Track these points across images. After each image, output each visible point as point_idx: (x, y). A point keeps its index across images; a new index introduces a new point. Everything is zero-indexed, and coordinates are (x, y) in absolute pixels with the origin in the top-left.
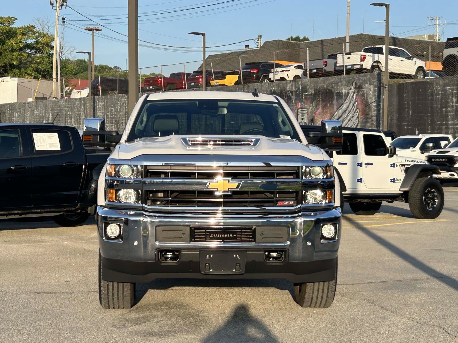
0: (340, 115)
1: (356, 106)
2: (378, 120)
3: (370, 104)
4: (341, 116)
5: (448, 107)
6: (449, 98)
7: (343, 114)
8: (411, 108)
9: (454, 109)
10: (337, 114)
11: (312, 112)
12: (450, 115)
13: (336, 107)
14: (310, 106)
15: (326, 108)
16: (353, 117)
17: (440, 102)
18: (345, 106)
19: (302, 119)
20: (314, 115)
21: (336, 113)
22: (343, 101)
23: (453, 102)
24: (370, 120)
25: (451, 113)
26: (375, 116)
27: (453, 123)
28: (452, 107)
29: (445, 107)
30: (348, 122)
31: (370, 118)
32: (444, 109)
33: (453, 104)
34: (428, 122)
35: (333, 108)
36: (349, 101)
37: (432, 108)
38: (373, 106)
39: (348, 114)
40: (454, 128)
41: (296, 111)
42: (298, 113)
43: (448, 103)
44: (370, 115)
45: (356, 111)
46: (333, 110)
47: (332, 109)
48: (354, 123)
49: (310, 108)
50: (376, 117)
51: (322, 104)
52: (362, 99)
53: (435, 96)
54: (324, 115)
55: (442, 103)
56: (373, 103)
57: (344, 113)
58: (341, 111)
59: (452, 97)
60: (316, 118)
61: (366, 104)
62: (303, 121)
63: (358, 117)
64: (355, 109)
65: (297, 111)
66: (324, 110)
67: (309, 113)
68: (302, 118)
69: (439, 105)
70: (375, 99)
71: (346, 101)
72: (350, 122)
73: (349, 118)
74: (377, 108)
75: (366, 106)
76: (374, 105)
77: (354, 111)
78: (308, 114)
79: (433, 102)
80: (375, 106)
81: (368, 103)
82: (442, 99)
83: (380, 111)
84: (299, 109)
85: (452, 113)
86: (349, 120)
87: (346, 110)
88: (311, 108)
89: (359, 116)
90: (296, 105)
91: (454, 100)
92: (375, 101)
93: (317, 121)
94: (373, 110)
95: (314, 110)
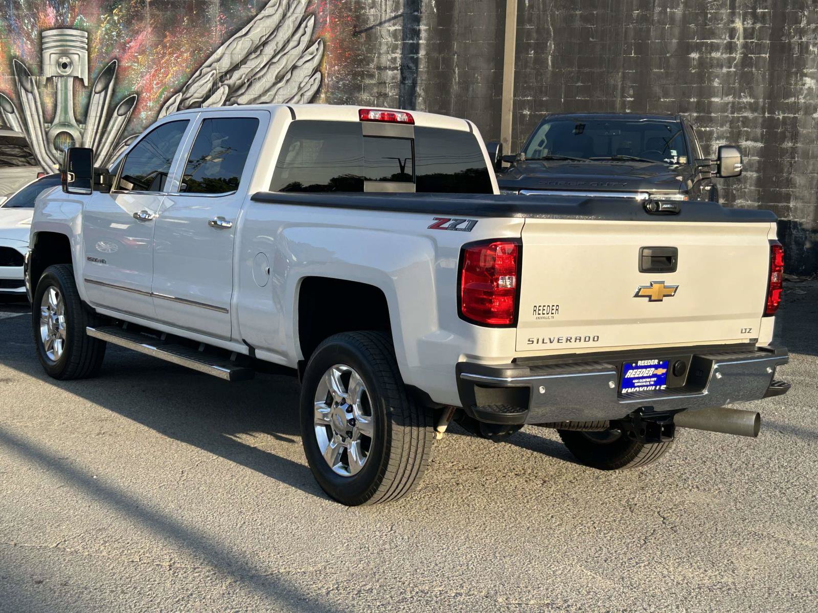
0: (238, 58)
1: (309, 30)
2: (409, 82)
3: (371, 28)
4: (244, 61)
5: (714, 48)
6: (716, 18)
7: (253, 56)
8: (551, 45)
9: (738, 56)
10: (225, 56)
11: (109, 42)
12: (717, 77)
13: (217, 30)
14: (99, 22)
15: (173, 34)
16: (294, 67)
17: (677, 31)
18: (259, 29)
19: (65, 66)
20: (117, 52)
21: (220, 51)
22: (254, 12)
23: (732, 33)
24: (373, 82)
25: (725, 70)
26: (396, 68)
27: (733, 103)
28: (730, 48)
29: (698, 48)
30: (275, 84)
31: (371, 76)
32: (694, 55)
33: (732, 37)
34: (623, 96)
35: (206, 32)
36: (281, 11)
37: (641, 48)
38: (384, 33)
39: (274, 57)
40: (732, 122)
41: (34, 34)
42: (41, 44)
43: (712, 34)
44: (372, 66)
45: (308, 47)
46: (204, 39)
47: (202, 35)
48: (300, 88)
49: (98, 26)
50: (398, 73)
51: (153, 16)
52: (336, 6)
53: (658, 9)
54: (164, 55)
55: (684, 34)
56: (387, 24)
57: (255, 51)
58: (240, 46)
59: (733, 14)
60: (125, 63)
61: (355, 27)
62: (68, 71)
63: (317, 70)
64: (306, 39)
65: (41, 37)
66: (165, 36)
67: (96, 45)
68: (64, 60)
69: (675, 41)
70: (396, 9)
71: (268, 11)
72: (280, 85)
73: (274, 71)
74: (403, 39)
75: (356, 34)
76: (392, 29)
77: (302, 46)
78: (89, 50)
79: (648, 30)
80: (394, 35)
81: (366, 21)
82: (685, 20)
83: (417, 53)
84: (51, 29)
85: (730, 67)
86: (279, 78)
87: (264, 44)
88: (105, 26)
89: (325, 67)
90: (35, 16)
91: (738, 25)
92: (395, 17)
93: (132, 75)
94: (384, 49)
95: (119, 35)
